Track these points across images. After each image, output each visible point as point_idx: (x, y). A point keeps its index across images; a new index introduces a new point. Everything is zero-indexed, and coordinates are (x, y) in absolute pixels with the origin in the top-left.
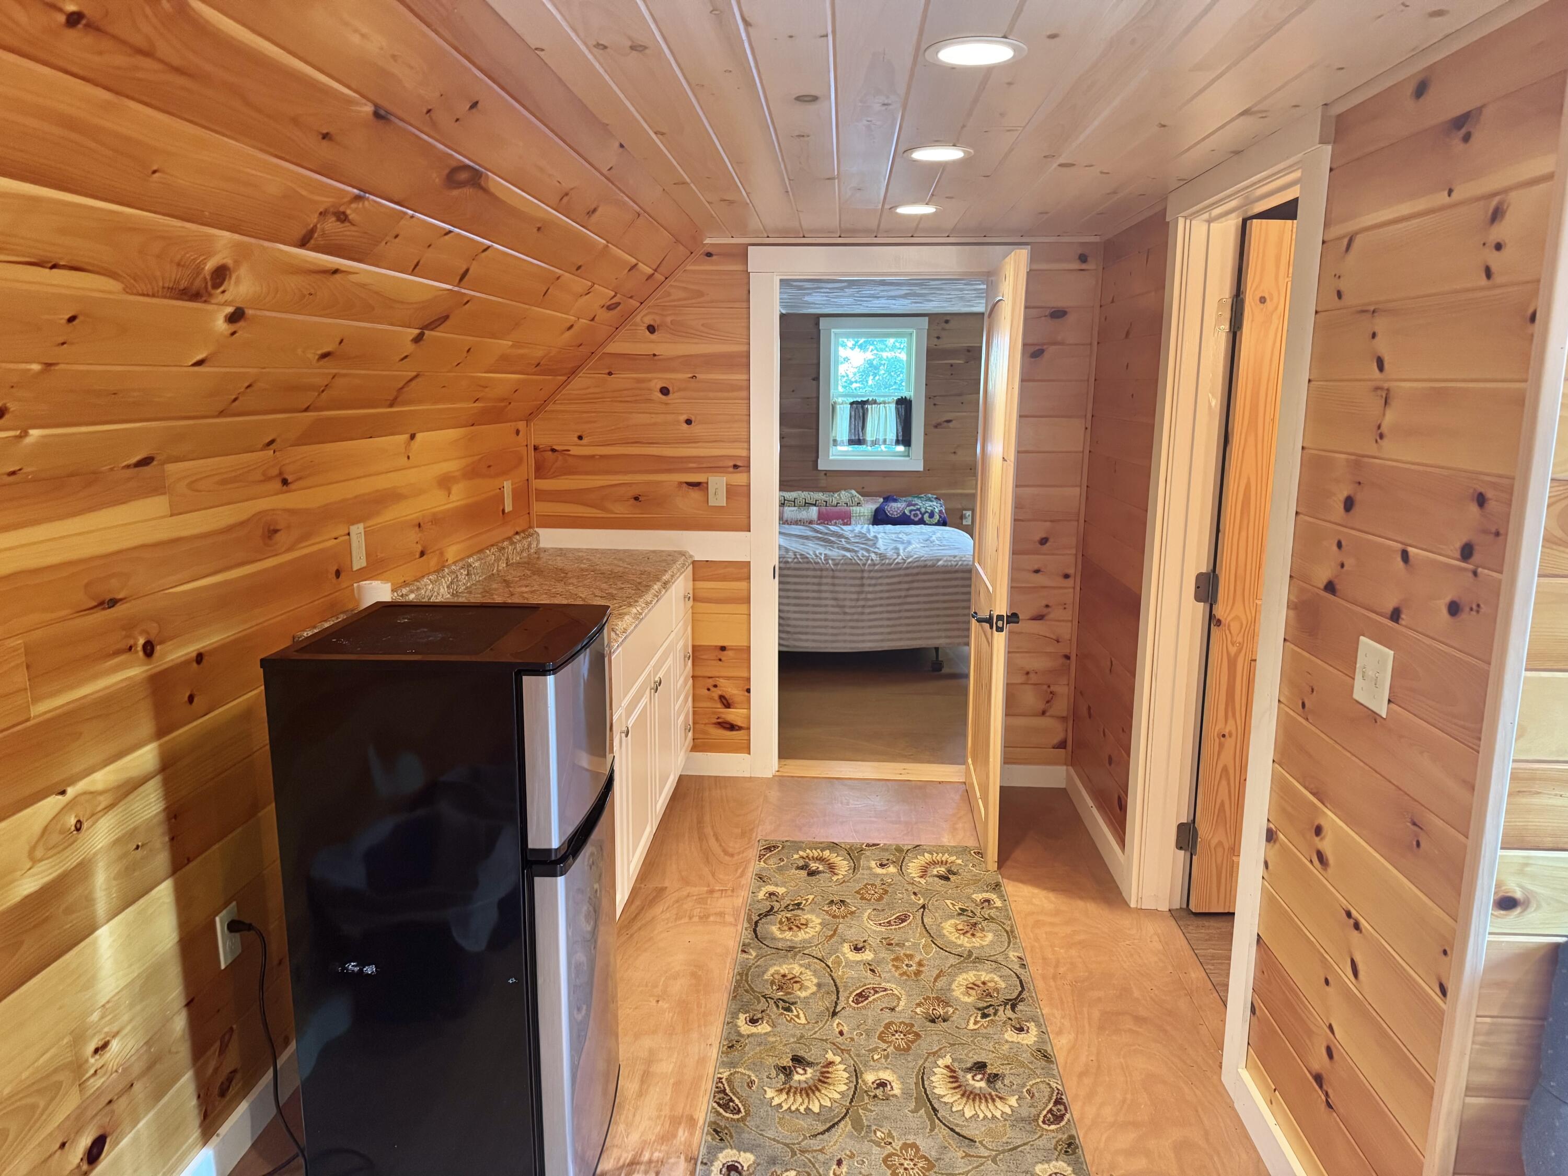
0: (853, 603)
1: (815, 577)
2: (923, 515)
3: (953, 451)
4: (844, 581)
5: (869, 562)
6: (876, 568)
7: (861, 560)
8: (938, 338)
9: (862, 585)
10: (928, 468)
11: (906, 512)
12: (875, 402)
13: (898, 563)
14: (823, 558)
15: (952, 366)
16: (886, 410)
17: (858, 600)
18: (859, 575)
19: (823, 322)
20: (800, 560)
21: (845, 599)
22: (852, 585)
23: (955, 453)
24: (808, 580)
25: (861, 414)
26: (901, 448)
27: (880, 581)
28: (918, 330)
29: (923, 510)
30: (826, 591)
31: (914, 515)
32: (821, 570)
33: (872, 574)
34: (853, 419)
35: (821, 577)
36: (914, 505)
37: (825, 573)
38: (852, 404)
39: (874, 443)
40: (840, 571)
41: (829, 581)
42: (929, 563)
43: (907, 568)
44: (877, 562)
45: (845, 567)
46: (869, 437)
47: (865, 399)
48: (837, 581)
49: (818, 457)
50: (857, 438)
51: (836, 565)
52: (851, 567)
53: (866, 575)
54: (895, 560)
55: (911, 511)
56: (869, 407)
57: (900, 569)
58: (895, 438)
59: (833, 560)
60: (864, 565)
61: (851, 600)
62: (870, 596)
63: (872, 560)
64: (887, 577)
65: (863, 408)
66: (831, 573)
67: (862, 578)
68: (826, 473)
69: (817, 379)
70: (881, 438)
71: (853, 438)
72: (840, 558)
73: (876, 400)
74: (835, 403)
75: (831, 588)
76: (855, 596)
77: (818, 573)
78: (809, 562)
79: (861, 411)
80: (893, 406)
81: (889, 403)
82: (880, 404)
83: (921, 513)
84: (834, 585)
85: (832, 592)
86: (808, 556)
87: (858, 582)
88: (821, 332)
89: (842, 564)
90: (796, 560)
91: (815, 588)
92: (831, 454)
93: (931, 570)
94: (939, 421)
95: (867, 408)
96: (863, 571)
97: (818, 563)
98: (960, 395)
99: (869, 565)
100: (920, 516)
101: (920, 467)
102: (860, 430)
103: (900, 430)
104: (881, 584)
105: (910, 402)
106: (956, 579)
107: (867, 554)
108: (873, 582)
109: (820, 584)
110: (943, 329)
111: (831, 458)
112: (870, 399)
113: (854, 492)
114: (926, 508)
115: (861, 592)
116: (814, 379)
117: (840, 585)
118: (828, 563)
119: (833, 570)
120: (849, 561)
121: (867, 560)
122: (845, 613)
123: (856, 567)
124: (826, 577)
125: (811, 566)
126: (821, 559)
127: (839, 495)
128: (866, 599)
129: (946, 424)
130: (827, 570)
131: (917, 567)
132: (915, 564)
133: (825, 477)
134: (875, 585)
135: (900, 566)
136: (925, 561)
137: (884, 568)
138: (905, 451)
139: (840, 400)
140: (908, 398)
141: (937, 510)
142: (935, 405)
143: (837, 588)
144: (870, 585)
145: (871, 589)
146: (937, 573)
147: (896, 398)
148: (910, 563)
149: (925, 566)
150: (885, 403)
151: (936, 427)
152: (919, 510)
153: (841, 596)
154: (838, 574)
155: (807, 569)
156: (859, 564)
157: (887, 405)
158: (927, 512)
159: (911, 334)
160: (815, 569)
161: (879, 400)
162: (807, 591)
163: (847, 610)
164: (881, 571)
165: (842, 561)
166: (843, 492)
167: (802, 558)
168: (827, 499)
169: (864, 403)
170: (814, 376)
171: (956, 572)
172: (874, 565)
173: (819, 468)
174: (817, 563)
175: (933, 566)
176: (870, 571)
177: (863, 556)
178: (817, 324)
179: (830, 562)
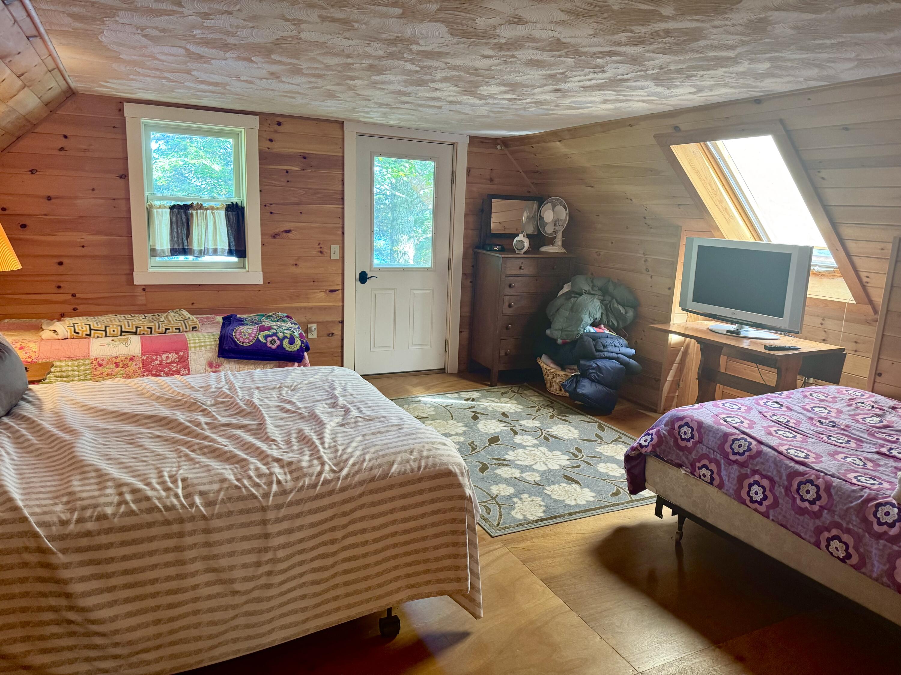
0: (250, 572)
1: (167, 536)
2: (282, 341)
3: (295, 263)
4: (226, 535)
5: (275, 487)
6: (290, 497)
7: (257, 485)
8: (271, 140)
9: (266, 536)
10: (267, 281)
11: (260, 338)
12: (200, 207)
13: (326, 482)
14: (180, 491)
15: (287, 172)
16: (214, 217)
17: (258, 564)
18: (257, 517)
19: (128, 108)
20: (134, 507)
21: (232, 568)
22: (244, 539)
23: (296, 265)
24: (153, 546)
25: (184, 220)
26: (234, 259)
27: (298, 522)
28: (248, 129)
29: (281, 335)
30: (193, 560)
31: (271, 341)
32: (181, 521)
33: (283, 512)
34: (174, 226)
35: (181, 535)
36: (269, 328)
37: (189, 527)
38: (172, 208)
39: (202, 253)
40: (220, 516)
41: (199, 538)
42: (378, 472)
43: (343, 489)
44: (289, 485)
45: (230, 506)
46: (195, 247)
47: (188, 203)
48: (216, 537)
49: (132, 270)
50: (181, 247)
51: (209, 504)
52: (241, 505)
53: (271, 515)
54: (320, 474)
55: (266, 337)
56: (194, 212)
57: (331, 493)
58: (227, 247)
59: (202, 494)
60: (266, 495)
61: (245, 566)
62: (281, 554)
63: (279, 482)
64: (312, 512)
65: (186, 213)
66: (201, 524)
67: (264, 522)
68: (145, 288)
69: (124, 176)
70: (211, 247)
71: (176, 247)
72: (216, 487)
73: (201, 205)
74: (151, 206)
75: (205, 551)
76: (251, 558)
77: (175, 528)
78: (154, 509)
79: (184, 216)
80: (222, 213)
81: (217, 209)
82: (207, 209)
83: (279, 339)
84: (208, 544)
85: (206, 558)
86: (150, 493)
87: (257, 530)
88: (127, 119)
89: (223, 501)
90: (123, 508)
91: (170, 557)
92: (149, 265)
93: (383, 483)
94: (277, 231)
95: (192, 214)
96: (264, 509)
97: (172, 508)
98: (298, 204)
99: (276, 495)
100: (278, 343)
101: (258, 279)
102: (185, 238)
103: (232, 239)
104: (301, 528)
105: (243, 208)
106: (421, 492)
107: (264, 469)
108: (285, 525)
109: (178, 549)
110: (276, 132)
111: (151, 270)
112: (195, 203)
113: (185, 313)
114: (284, 333)
115: (266, 550)
116: (121, 177)
117: (221, 543)
118: (193, 504)
119: (204, 517)
120: (235, 493)
121: (270, 484)
122: (235, 593)
123: (250, 504)
124: (193, 533)
125: (157, 516)
126: (177, 496)
127: (167, 318)
128: (275, 561)
129: (285, 234)
130: (193, 518)
131: (361, 483)
132: (357, 479)
133: (144, 293)
134: (290, 531)
135: (330, 487)
136: (371, 469)
137: (303, 495)
138: (239, 262)
139: (157, 203)
140: (240, 204)
141: (296, 334)
142: (271, 213)
143: (216, 550)
144: (279, 534)
145: (282, 540)
146: (392, 487)
147: (225, 204)
148: (347, 476)
149: (373, 480)
150: (212, 208)
151: (274, 236)
152: (275, 334)
153: (224, 562)
154: (216, 523)
155: (150, 525)
156: (255, 497)
157: (215, 211)
158: (286, 337)
159: (238, 134)
160: (167, 522)
161: (205, 205)
162: (154, 567)
163: (237, 586)
164: (298, 502)
165: (222, 495)
166: (172, 314)
167: (136, 501)
168: (151, 325)
169: (186, 208)
170: (121, 173)
171: (420, 480)
172: (284, 492)
173: (135, 283)
174: (170, 508)
175: (385, 476)
176: (278, 507)
177: (260, 476)
178: (121, 110)
179: (198, 500)
